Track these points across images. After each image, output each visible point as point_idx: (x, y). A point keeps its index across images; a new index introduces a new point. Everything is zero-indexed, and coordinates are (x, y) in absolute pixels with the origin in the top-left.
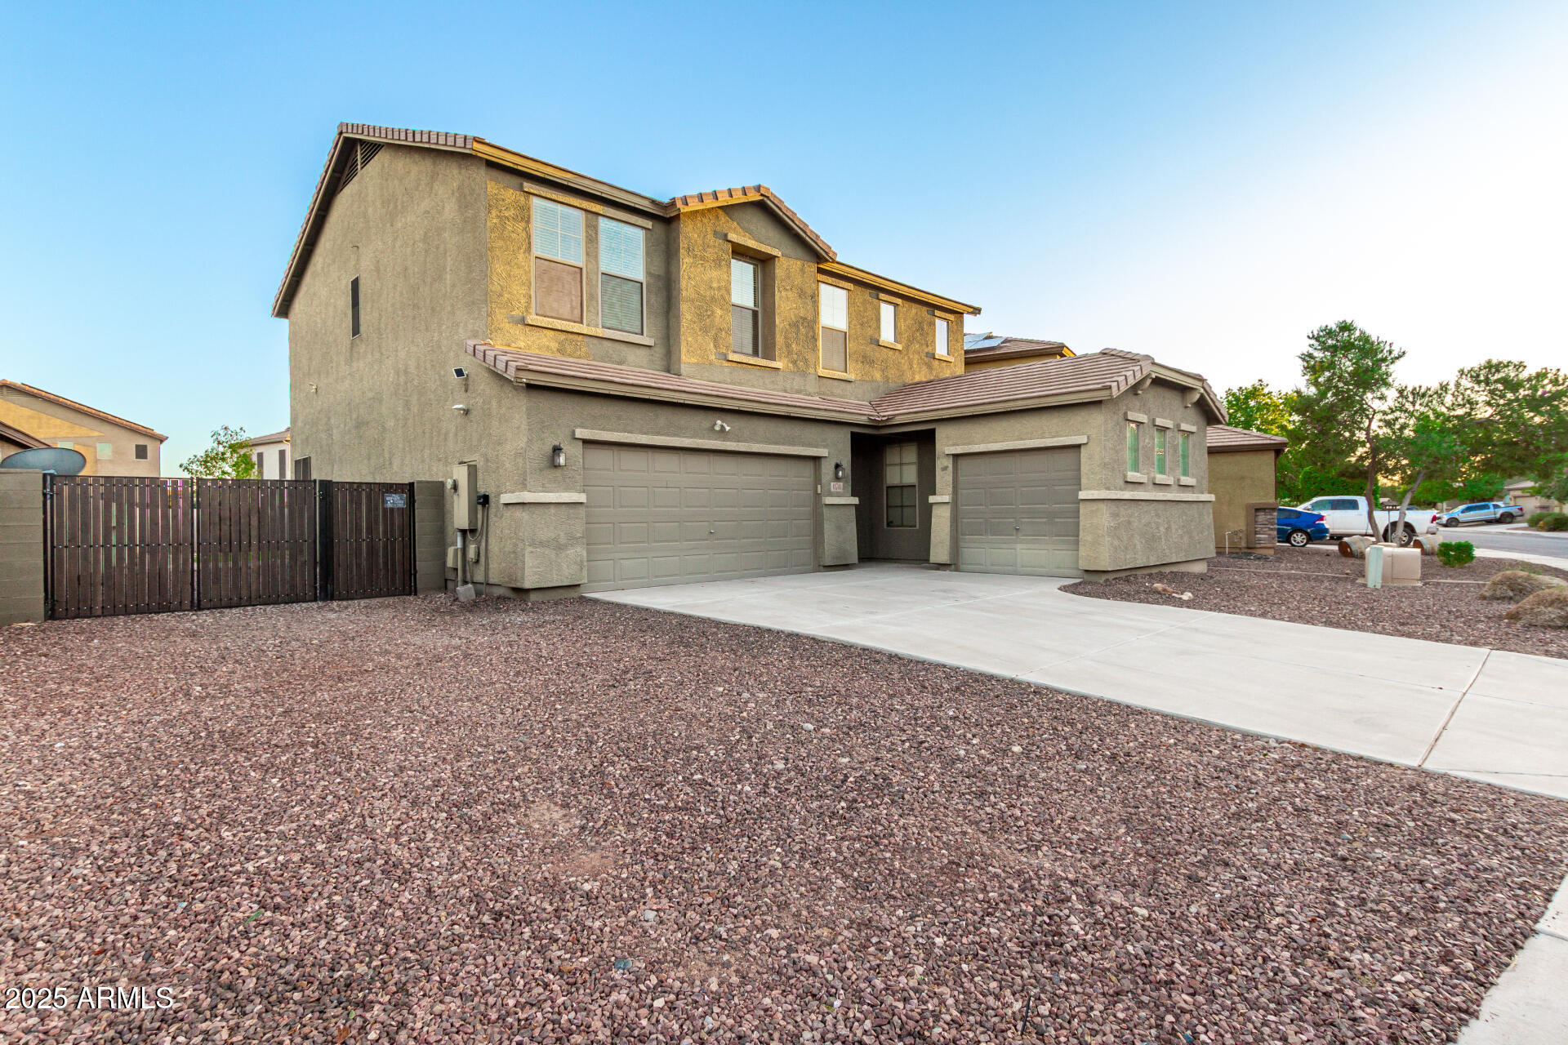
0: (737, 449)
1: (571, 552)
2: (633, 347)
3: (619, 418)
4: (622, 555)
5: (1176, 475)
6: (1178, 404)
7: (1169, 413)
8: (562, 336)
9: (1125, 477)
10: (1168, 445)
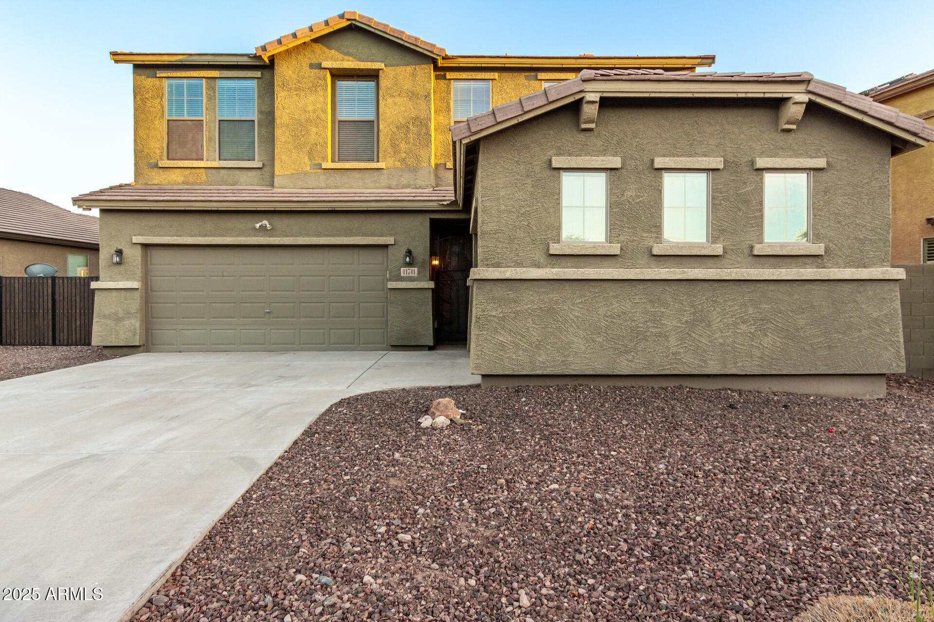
0: (282, 243)
1: (127, 323)
2: (245, 171)
3: (171, 226)
4: (181, 327)
5: (742, 239)
6: (754, 129)
7: (717, 146)
8: (187, 172)
9: (548, 250)
10: (715, 194)
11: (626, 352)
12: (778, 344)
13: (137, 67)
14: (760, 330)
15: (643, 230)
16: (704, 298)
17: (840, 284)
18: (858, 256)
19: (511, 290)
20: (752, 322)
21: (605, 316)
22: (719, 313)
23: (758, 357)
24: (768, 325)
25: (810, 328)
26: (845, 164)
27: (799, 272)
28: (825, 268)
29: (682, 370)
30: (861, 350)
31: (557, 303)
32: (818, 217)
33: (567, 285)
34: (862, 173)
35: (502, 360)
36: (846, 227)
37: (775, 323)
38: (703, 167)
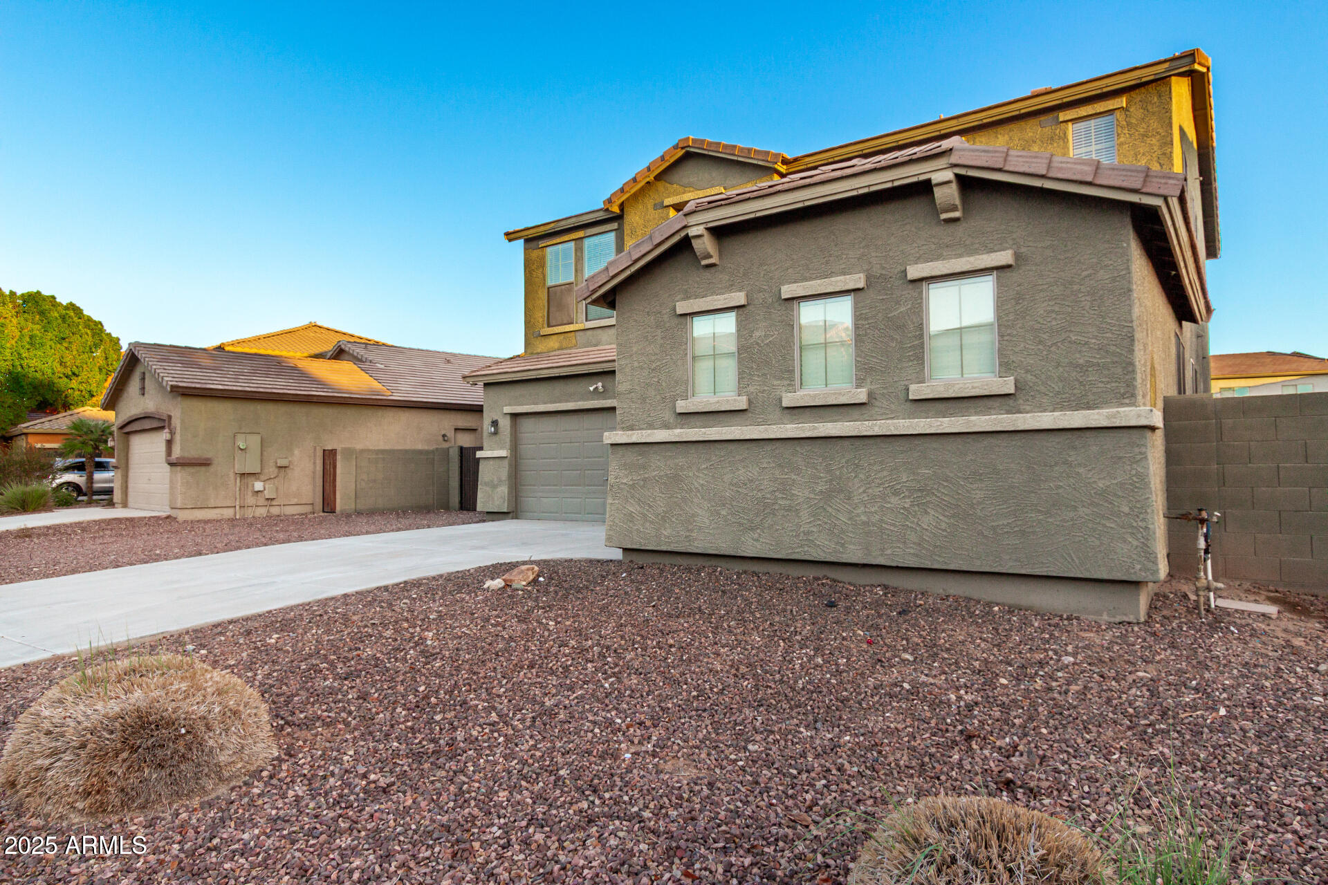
1: (499, 490)
3: (531, 395)
4: (541, 494)
5: (895, 379)
6: (908, 227)
7: (859, 259)
8: (562, 337)
9: (675, 407)
10: (860, 322)
11: (752, 529)
12: (944, 526)
13: (527, 241)
14: (918, 505)
15: (775, 377)
16: (844, 461)
17: (1037, 436)
18: (1075, 391)
19: (640, 455)
20: (907, 493)
21: (731, 484)
22: (862, 481)
23: (914, 543)
24: (928, 499)
25: (992, 503)
26: (1049, 252)
27: (969, 421)
28: (1021, 413)
29: (815, 555)
30: (1077, 539)
31: (682, 469)
32: (1006, 338)
33: (692, 449)
34: (1079, 262)
35: (631, 532)
36: (1053, 349)
37: (939, 495)
38: (838, 289)
